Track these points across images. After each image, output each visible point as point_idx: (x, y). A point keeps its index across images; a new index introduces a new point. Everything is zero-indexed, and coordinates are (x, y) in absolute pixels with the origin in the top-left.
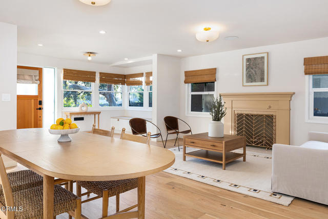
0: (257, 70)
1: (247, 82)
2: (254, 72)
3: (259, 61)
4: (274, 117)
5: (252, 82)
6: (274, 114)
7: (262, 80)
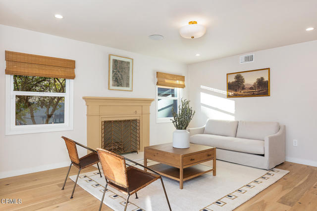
0: (123, 74)
1: (114, 85)
2: (120, 76)
3: (125, 66)
4: (138, 121)
5: (118, 86)
6: (138, 118)
7: (128, 85)
